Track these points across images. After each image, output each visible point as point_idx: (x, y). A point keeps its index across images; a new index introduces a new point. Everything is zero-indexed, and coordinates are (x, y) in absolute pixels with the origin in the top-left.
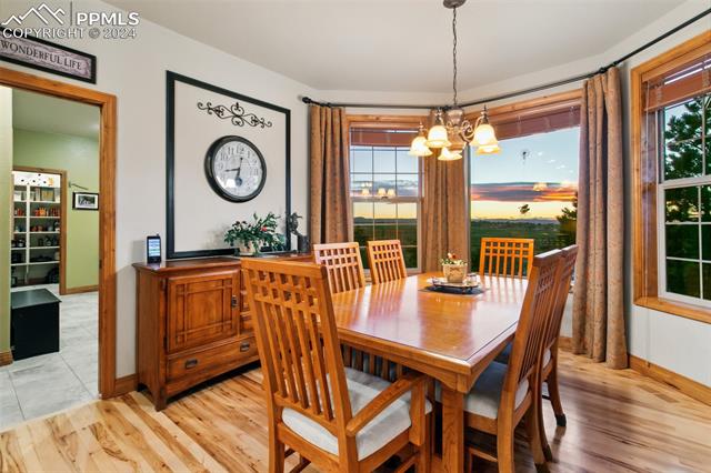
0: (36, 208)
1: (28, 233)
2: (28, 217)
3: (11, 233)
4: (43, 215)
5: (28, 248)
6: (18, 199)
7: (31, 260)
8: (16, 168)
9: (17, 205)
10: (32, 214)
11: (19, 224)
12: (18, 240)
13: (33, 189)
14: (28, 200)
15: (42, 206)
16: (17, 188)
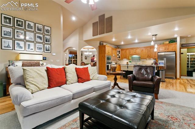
0: (191, 58)
1: (190, 63)
2: (190, 60)
3: (187, 62)
4: (192, 60)
5: (190, 65)
6: (188, 57)
7: (190, 67)
8: (187, 53)
9: (188, 58)
10: (190, 59)
11: (188, 61)
12: (188, 64)
13: (190, 55)
14: (190, 57)
15: (192, 58)
16: (188, 55)
